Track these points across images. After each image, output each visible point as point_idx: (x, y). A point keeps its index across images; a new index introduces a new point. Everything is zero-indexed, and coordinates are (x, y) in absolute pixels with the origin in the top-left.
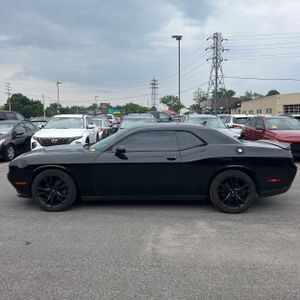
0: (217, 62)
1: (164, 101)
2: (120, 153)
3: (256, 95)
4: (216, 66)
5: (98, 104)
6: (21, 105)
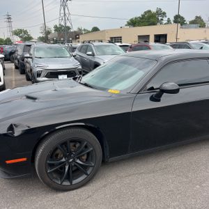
4: (64, 6)
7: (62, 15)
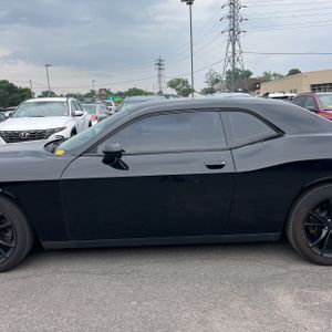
0: (234, 34)
1: (172, 85)
2: (113, 159)
3: (275, 75)
4: (233, 40)
5: (97, 89)
6: (7, 93)
7: (230, 55)
